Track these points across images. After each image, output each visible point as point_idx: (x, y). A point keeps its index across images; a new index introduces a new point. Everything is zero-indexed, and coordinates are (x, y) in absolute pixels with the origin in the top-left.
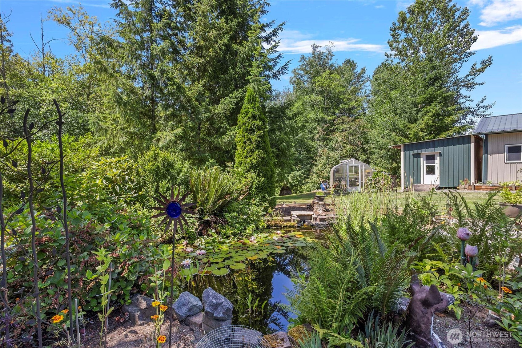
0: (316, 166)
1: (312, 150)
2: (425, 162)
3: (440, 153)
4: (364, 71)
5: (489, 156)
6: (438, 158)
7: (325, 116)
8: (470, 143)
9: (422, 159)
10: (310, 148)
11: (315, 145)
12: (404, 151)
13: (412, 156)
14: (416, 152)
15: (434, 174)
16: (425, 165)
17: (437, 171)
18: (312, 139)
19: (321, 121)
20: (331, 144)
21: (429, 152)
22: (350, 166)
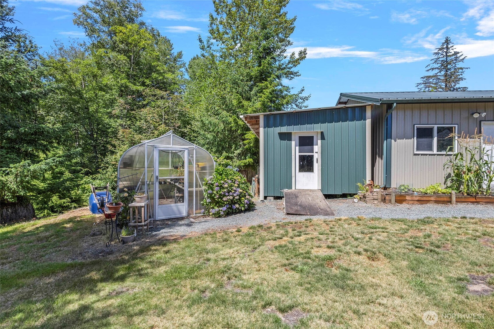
0: (113, 153)
1: (110, 130)
2: (297, 148)
3: (322, 133)
4: (180, 55)
5: (393, 141)
6: (319, 142)
7: (130, 85)
8: (365, 120)
9: (293, 143)
10: (107, 128)
11: (113, 124)
12: (264, 128)
13: (277, 136)
14: (284, 129)
15: (313, 171)
16: (298, 154)
17: (317, 166)
18: (111, 116)
19: (123, 91)
20: (138, 123)
21: (305, 130)
22: (161, 152)
